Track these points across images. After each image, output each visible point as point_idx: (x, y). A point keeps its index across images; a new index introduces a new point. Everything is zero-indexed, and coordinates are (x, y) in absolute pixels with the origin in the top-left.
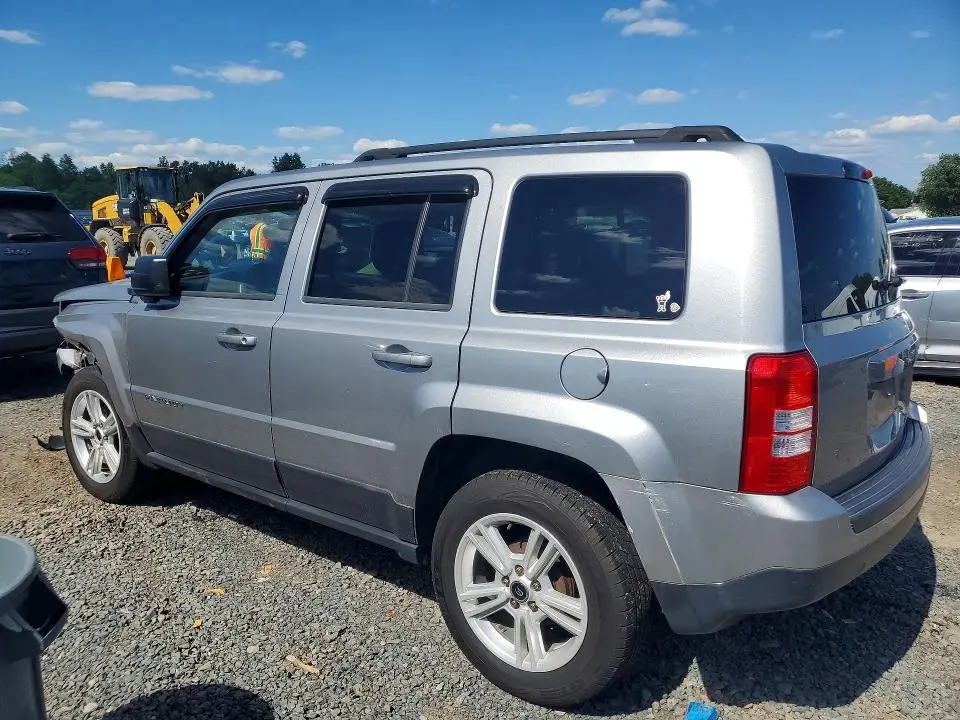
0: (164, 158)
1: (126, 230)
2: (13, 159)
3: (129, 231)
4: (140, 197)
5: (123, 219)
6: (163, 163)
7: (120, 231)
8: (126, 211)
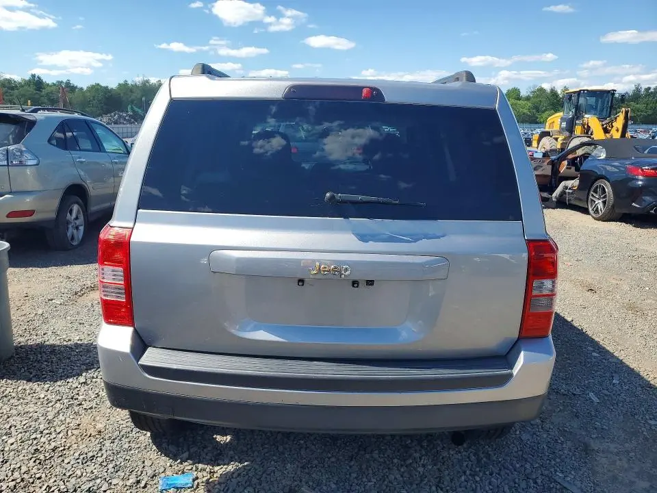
0: (639, 85)
1: (561, 138)
2: (533, 92)
3: (563, 140)
4: (576, 114)
5: (561, 131)
6: (638, 90)
7: (556, 139)
8: (564, 125)
